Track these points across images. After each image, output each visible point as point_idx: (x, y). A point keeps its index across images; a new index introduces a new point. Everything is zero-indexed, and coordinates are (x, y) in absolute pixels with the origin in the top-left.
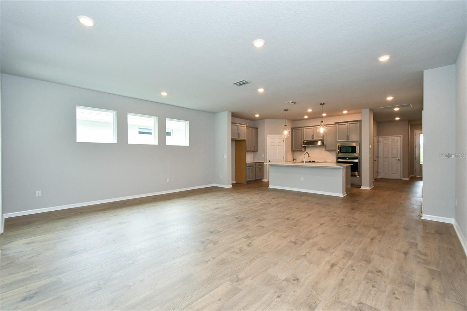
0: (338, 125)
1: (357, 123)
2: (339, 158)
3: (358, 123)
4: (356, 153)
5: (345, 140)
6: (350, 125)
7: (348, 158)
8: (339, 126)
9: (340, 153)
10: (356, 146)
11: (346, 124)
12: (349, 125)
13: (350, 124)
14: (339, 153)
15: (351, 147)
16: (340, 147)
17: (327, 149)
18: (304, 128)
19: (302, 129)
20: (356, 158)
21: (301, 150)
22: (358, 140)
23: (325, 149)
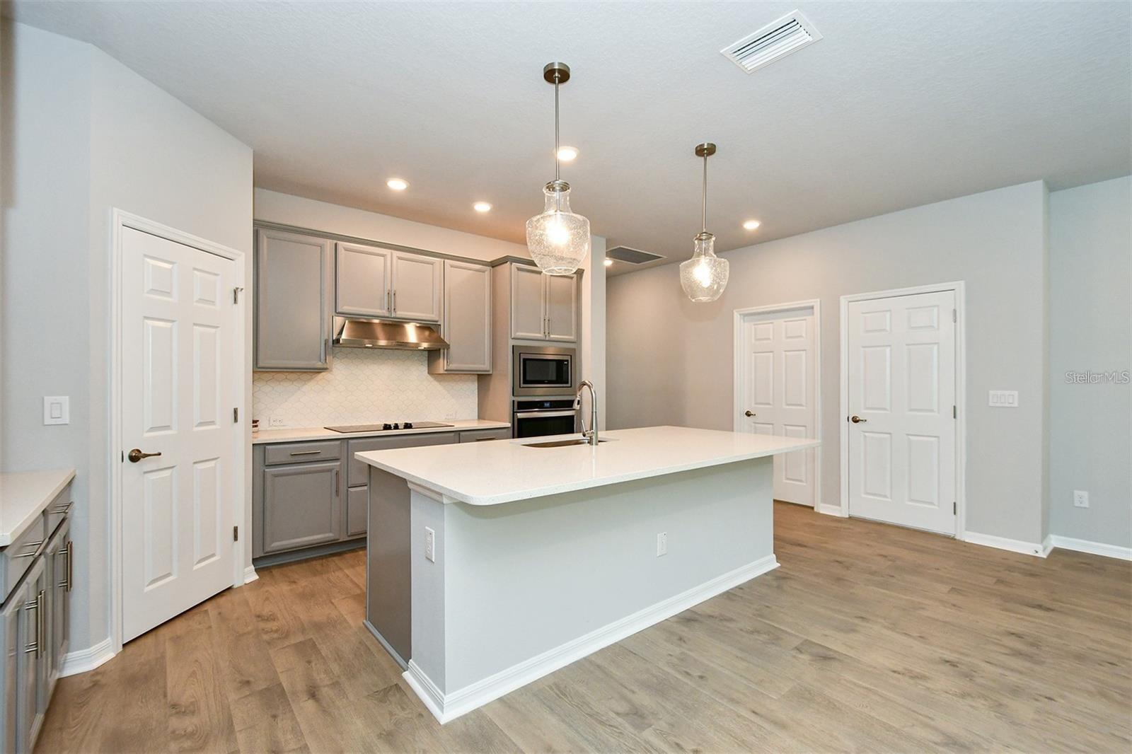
0: (519, 269)
1: (572, 277)
2: (523, 406)
4: (569, 385)
5: (540, 335)
6: (552, 278)
7: (548, 405)
8: (521, 274)
9: (524, 383)
10: (569, 358)
11: (540, 273)
12: (550, 281)
14: (522, 385)
15: (555, 363)
16: (525, 360)
17: (453, 366)
18: (340, 243)
19: (329, 244)
20: (568, 404)
21: (319, 365)
22: (572, 338)
23: (442, 365)
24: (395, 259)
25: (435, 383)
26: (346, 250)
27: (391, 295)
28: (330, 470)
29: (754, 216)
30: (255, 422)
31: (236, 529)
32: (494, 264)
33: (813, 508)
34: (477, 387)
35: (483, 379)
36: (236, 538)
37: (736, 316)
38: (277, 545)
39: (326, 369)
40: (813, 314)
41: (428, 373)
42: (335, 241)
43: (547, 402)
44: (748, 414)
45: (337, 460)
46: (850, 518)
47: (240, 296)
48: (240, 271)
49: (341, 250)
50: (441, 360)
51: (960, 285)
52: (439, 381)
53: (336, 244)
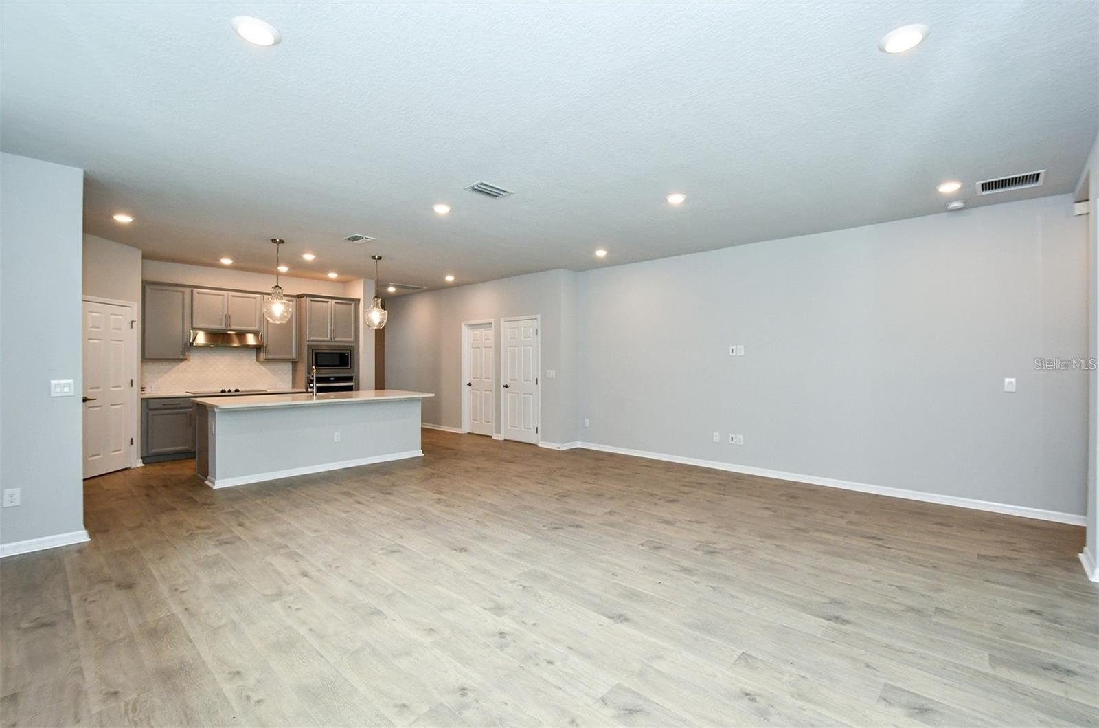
0: (312, 301)
1: (351, 304)
3: (353, 305)
4: (349, 367)
5: (328, 338)
6: (337, 305)
7: (333, 379)
8: (313, 303)
10: (349, 352)
11: (328, 302)
12: (335, 306)
13: (336, 303)
15: (338, 356)
16: (316, 353)
17: (269, 357)
18: (194, 289)
19: (188, 290)
20: (350, 379)
21: (182, 357)
22: (352, 339)
23: (263, 356)
24: (230, 297)
25: (262, 367)
26: (198, 293)
27: (228, 318)
28: (186, 413)
29: (451, 274)
30: (142, 388)
31: (132, 439)
32: (299, 297)
33: (491, 437)
34: (291, 369)
35: (294, 363)
36: (132, 444)
37: (463, 326)
38: (155, 450)
39: (185, 359)
40: (491, 327)
41: (257, 360)
42: (191, 289)
43: (332, 377)
44: (469, 385)
45: (191, 408)
46: (505, 440)
47: (134, 324)
48: (134, 312)
49: (195, 293)
50: (262, 353)
51: (539, 316)
52: (262, 365)
53: (192, 291)
